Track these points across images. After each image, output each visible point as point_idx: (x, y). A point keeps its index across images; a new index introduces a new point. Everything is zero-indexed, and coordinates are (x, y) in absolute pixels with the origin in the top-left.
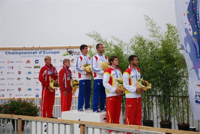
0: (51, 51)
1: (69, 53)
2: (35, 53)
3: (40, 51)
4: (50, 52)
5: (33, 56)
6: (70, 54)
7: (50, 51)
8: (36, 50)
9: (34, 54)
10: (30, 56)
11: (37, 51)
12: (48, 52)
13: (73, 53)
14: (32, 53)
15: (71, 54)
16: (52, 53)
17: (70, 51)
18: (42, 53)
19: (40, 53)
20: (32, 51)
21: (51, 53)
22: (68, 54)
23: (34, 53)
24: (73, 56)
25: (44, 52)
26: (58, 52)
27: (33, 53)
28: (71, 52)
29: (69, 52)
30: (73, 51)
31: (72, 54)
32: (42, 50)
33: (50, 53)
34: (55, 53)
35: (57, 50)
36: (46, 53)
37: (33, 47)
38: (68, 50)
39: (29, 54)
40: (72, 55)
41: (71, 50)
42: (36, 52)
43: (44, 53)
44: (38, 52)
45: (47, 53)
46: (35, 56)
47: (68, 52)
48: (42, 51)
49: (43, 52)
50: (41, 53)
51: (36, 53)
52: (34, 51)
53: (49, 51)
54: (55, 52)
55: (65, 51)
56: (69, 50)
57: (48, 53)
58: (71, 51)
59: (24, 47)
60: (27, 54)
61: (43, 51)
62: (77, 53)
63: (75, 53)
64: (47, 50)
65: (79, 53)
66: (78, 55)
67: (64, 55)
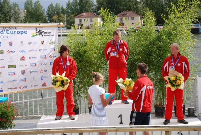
1: (38, 33)
3: (2, 29)
4: (15, 32)
6: (40, 35)
12: (13, 32)
13: (43, 33)
15: (41, 35)
16: (18, 32)
17: (40, 30)
18: (5, 33)
19: (2, 33)
21: (16, 33)
22: (37, 35)
25: (7, 31)
26: (26, 32)
28: (41, 32)
29: (39, 32)
31: (42, 34)
32: (5, 28)
33: (15, 33)
34: (22, 32)
35: (23, 30)
36: (10, 33)
40: (42, 36)
43: (7, 33)
45: (12, 33)
47: (37, 32)
48: (4, 30)
49: (6, 31)
50: (3, 33)
54: (21, 32)
57: (13, 33)
62: (48, 34)
63: (45, 33)
64: (11, 28)
65: (50, 34)
66: (49, 35)
67: (32, 35)
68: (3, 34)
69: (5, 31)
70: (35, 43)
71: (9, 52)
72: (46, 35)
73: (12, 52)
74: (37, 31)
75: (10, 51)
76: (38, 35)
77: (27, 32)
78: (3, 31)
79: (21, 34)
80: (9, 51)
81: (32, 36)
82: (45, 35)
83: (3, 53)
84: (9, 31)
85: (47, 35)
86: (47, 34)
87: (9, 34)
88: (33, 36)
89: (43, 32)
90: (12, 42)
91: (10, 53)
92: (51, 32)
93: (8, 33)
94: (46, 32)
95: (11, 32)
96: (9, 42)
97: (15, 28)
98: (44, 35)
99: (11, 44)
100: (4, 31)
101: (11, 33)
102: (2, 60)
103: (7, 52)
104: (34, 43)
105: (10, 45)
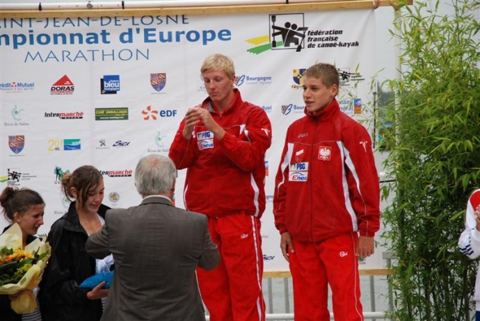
0: (187, 28)
1: (279, 38)
2: (100, 38)
3: (125, 25)
4: (178, 34)
5: (88, 55)
6: (287, 45)
7: (180, 27)
8: (105, 21)
9: (96, 42)
10: (72, 57)
11: (111, 27)
12: (170, 34)
13: (303, 36)
14: (85, 37)
15: (292, 45)
16: (193, 36)
17: (288, 25)
18: (138, 38)
19: (126, 38)
20: (83, 28)
21: (183, 37)
22: (274, 44)
23: (93, 38)
24: (305, 50)
25: (146, 31)
26: (224, 35)
27: (88, 41)
28: (292, 33)
29: (282, 32)
30: (304, 29)
31: (296, 42)
32: (137, 21)
33: (178, 40)
34: (209, 36)
35: (216, 25)
36: (157, 37)
37: (90, 6)
38: (274, 18)
39: (64, 42)
40: (299, 49)
41: (293, 20)
42: (104, 33)
43: (146, 40)
44: (114, 31)
45: (166, 37)
46: (98, 55)
47: (274, 35)
48: (134, 28)
49: (142, 32)
50: (130, 41)
51: (105, 41)
52: (96, 27)
53: (174, 28)
54: (205, 33)
55: (261, 28)
56: (281, 22)
57: (170, 39)
58: (294, 27)
59: (40, 8)
60: (56, 42)
61: (142, 28)
62: (327, 39)
63: (314, 37)
64: (164, 20)
65: (336, 39)
66: (331, 45)
67: (254, 46)
68: (128, 45)
69: (138, 30)
70: (264, 79)
71: (150, 114)
72: (317, 43)
73: (162, 113)
74: (274, 27)
75: (156, 112)
76: (280, 44)
77: (229, 33)
78: (130, 30)
79: (205, 43)
80: (149, 108)
81: (251, 51)
82: (310, 46)
83: (126, 117)
84: (154, 30)
85: (323, 46)
86: (320, 39)
87: (155, 41)
88: (257, 50)
89: (302, 32)
90: (164, 74)
91: (155, 118)
92: (341, 32)
93: (150, 38)
94: (317, 33)
95: (161, 34)
96: (152, 76)
97: (180, 20)
98: (307, 43)
99: (159, 82)
100: (134, 32)
101: (162, 40)
102: (121, 144)
103: (144, 113)
104: (259, 79)
105: (155, 87)
